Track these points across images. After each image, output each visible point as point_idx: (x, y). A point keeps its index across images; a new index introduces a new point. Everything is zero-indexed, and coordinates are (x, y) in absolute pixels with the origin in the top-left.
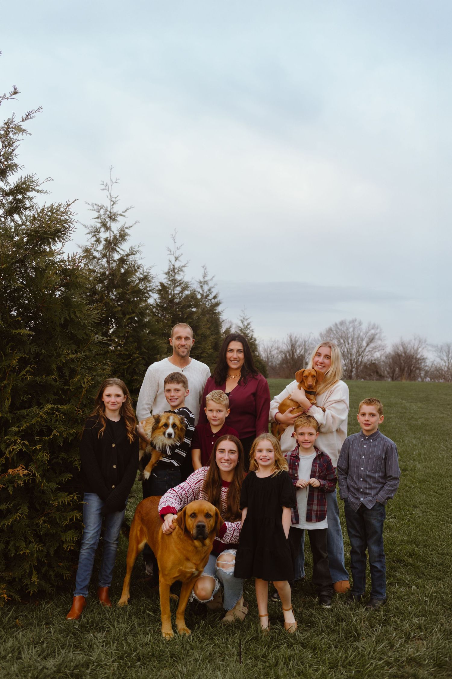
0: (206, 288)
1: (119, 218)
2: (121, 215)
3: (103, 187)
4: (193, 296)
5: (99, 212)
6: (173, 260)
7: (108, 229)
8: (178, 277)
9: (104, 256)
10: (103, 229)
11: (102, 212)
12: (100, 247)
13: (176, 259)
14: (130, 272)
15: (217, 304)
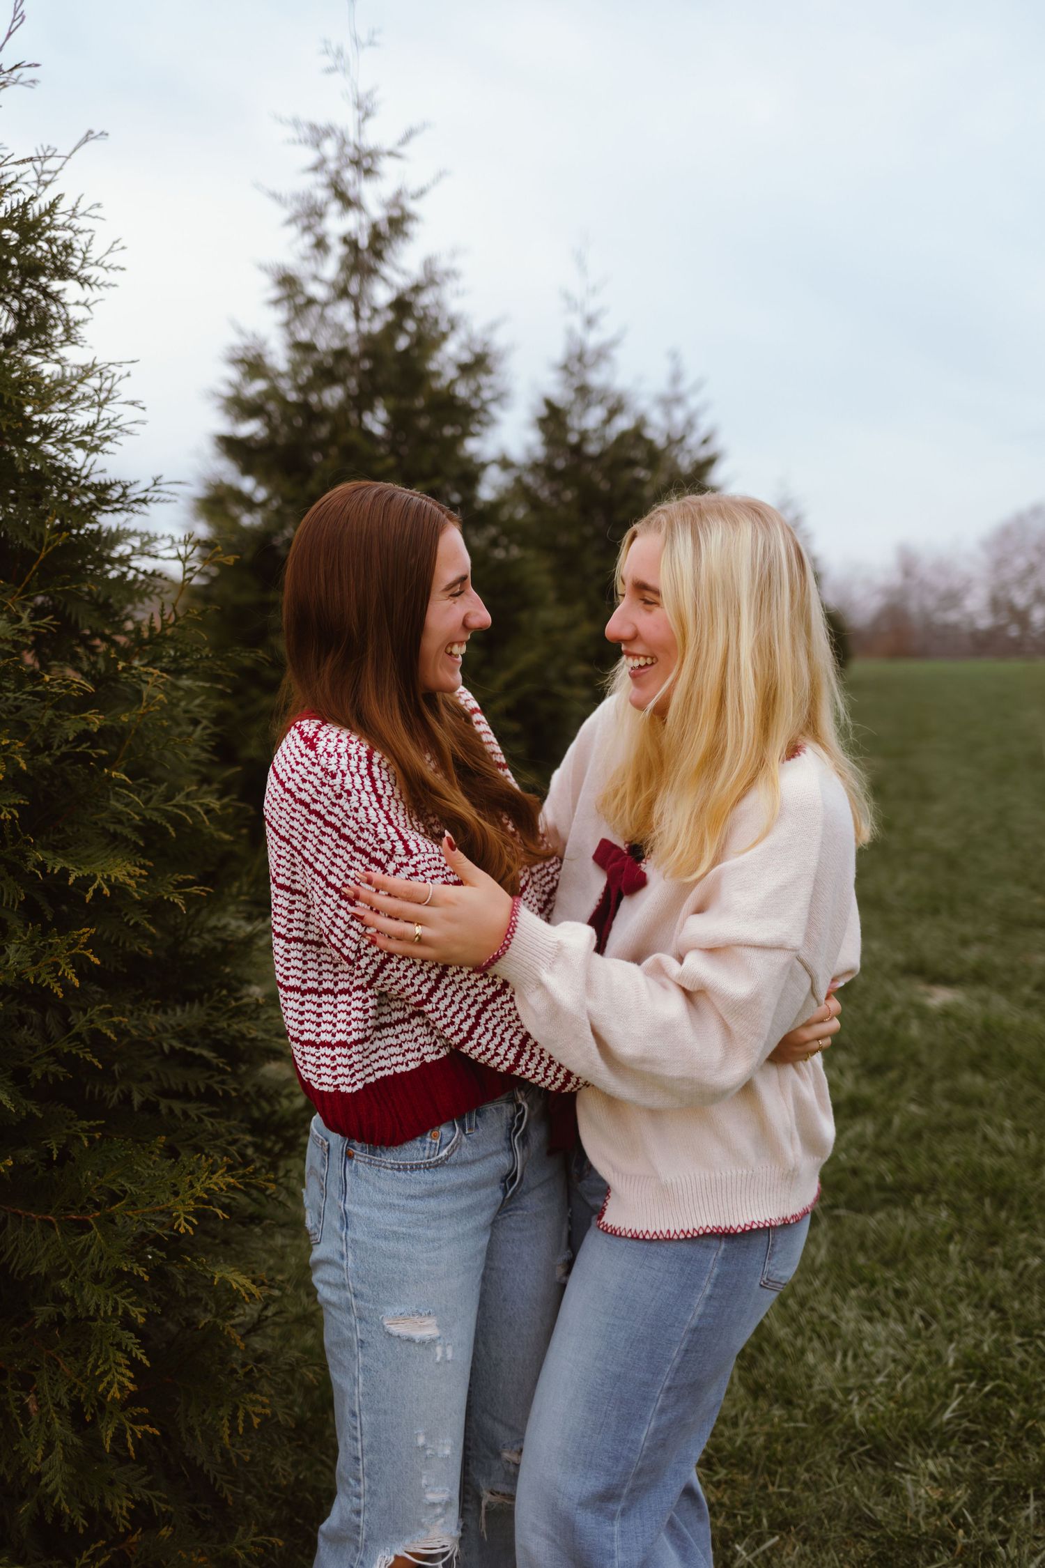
0: (679, 415)
1: (385, 165)
2: (391, 154)
3: (329, 61)
4: (636, 436)
5: (317, 145)
6: (577, 322)
7: (348, 202)
8: (596, 379)
9: (342, 293)
10: (335, 207)
11: (330, 147)
12: (331, 268)
13: (590, 322)
14: (427, 342)
15: (710, 462)
